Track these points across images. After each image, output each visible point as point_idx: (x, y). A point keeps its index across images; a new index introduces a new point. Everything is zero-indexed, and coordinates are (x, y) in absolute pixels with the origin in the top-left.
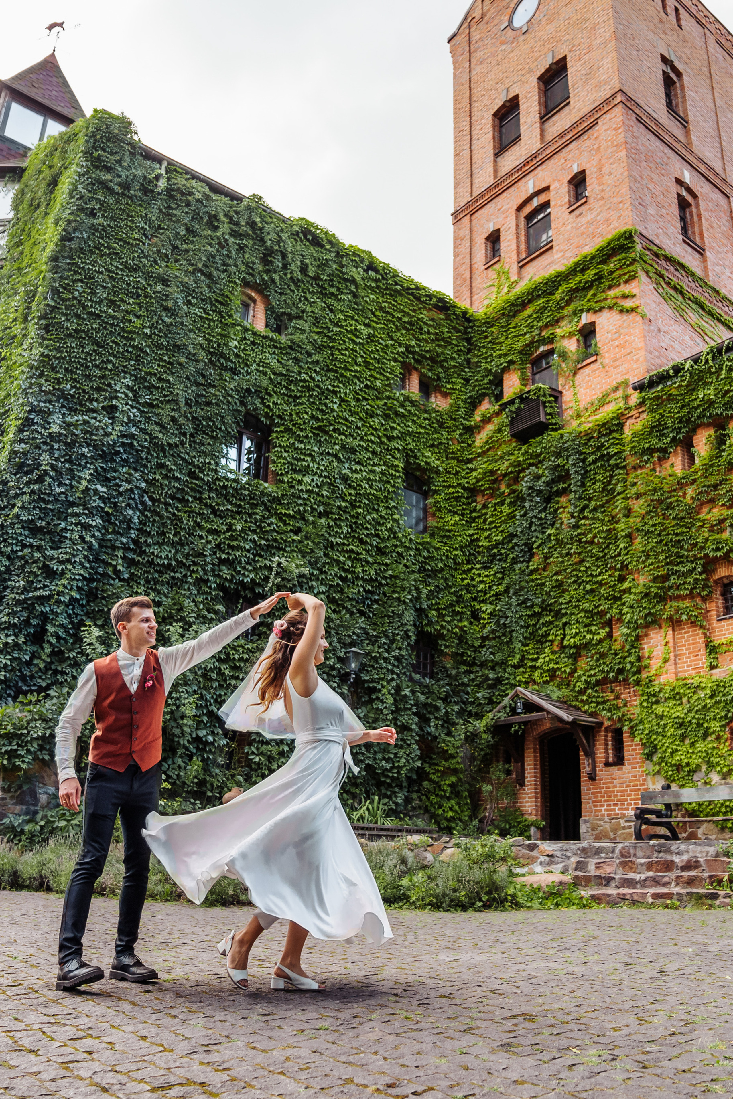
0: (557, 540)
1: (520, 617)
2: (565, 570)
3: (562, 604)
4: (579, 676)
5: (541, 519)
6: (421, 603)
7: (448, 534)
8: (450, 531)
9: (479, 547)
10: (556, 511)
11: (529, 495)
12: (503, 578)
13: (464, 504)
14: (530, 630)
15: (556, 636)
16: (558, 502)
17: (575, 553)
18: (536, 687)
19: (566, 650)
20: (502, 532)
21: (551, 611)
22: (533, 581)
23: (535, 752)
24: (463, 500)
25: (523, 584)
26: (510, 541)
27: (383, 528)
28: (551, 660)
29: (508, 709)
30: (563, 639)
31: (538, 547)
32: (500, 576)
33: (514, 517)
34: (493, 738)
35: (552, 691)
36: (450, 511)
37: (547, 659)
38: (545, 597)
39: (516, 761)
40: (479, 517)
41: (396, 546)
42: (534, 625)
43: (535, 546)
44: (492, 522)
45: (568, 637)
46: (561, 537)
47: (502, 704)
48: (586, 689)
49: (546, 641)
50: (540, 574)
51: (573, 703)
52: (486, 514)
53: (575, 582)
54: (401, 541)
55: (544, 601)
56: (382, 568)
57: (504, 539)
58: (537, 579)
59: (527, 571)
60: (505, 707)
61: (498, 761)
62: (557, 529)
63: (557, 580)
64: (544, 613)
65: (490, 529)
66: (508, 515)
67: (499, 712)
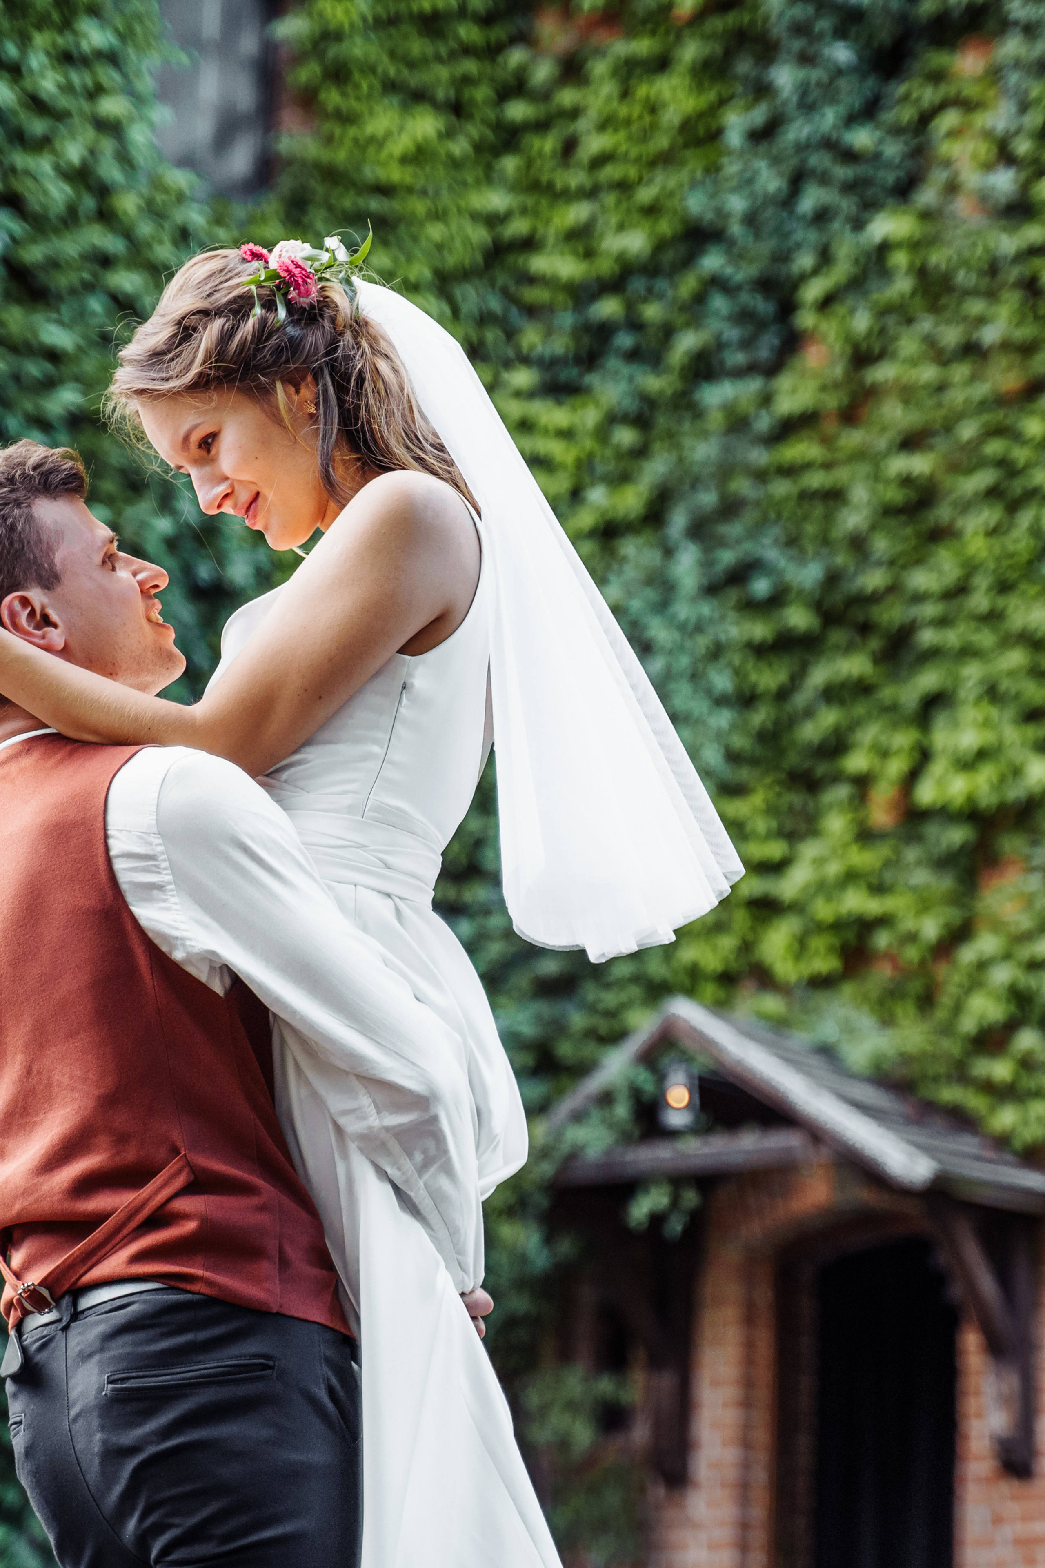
0: (922, 273)
1: (716, 652)
2: (948, 427)
3: (918, 598)
4: (982, 965)
5: (849, 156)
6: (221, 560)
7: (375, 204)
8: (384, 190)
9: (531, 280)
10: (925, 119)
11: (800, 29)
12: (640, 452)
13: (467, 50)
14: (760, 717)
15: (884, 753)
16: (937, 77)
17: (1006, 346)
18: (772, 1004)
19: (932, 830)
20: (652, 211)
21: (865, 629)
22: (789, 471)
23: (749, 1319)
24: (468, 32)
25: (742, 486)
26: (688, 261)
27: (44, 165)
28: (850, 877)
29: (622, 1110)
30: (913, 776)
31: (826, 303)
32: (625, 436)
33: (715, 135)
34: (549, 1239)
35: (849, 1030)
36: (391, 87)
37: (834, 869)
38: (841, 559)
39: (655, 1363)
40: (541, 126)
41: (105, 261)
42: (783, 695)
43: (813, 291)
44: (600, 161)
45: (938, 768)
46: (937, 258)
47: (594, 1084)
48: (1011, 1027)
49: (837, 778)
50: (827, 441)
51: (950, 1094)
52: (575, 113)
53: (993, 493)
54: (128, 235)
55: (832, 579)
56: (34, 369)
57: (660, 246)
58: (807, 466)
59: (763, 423)
60: (606, 1099)
61: (565, 1356)
62: (926, 215)
63: (907, 481)
64: (838, 636)
65: (591, 193)
66: (687, 126)
67: (578, 1117)
